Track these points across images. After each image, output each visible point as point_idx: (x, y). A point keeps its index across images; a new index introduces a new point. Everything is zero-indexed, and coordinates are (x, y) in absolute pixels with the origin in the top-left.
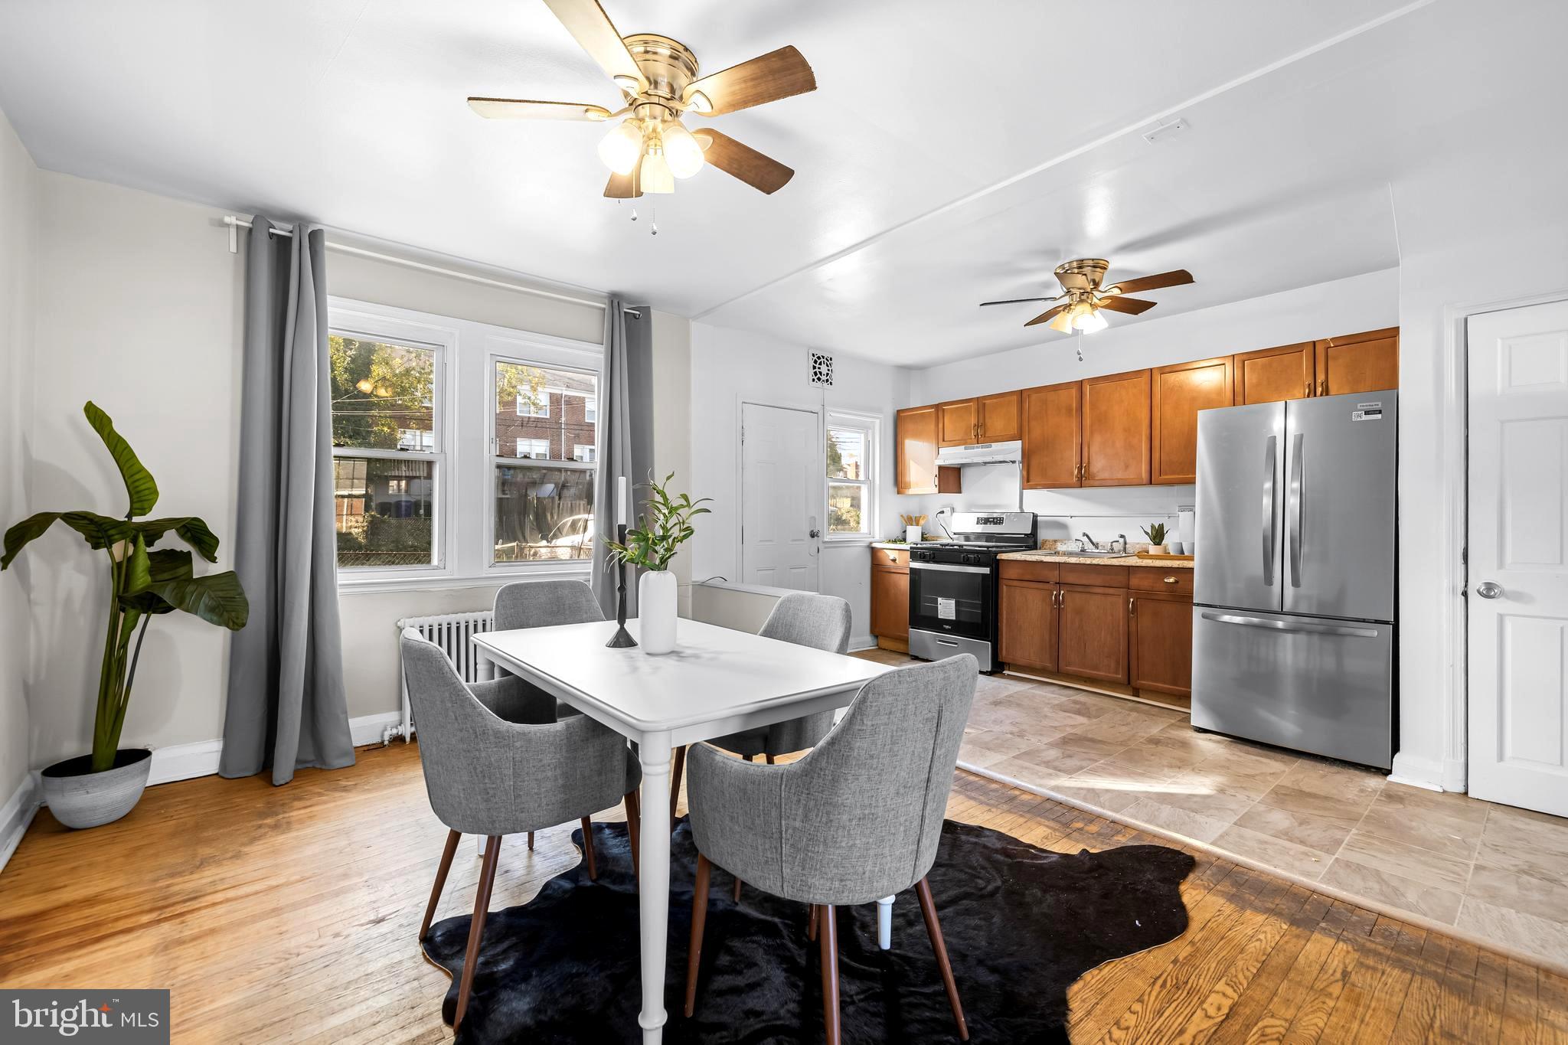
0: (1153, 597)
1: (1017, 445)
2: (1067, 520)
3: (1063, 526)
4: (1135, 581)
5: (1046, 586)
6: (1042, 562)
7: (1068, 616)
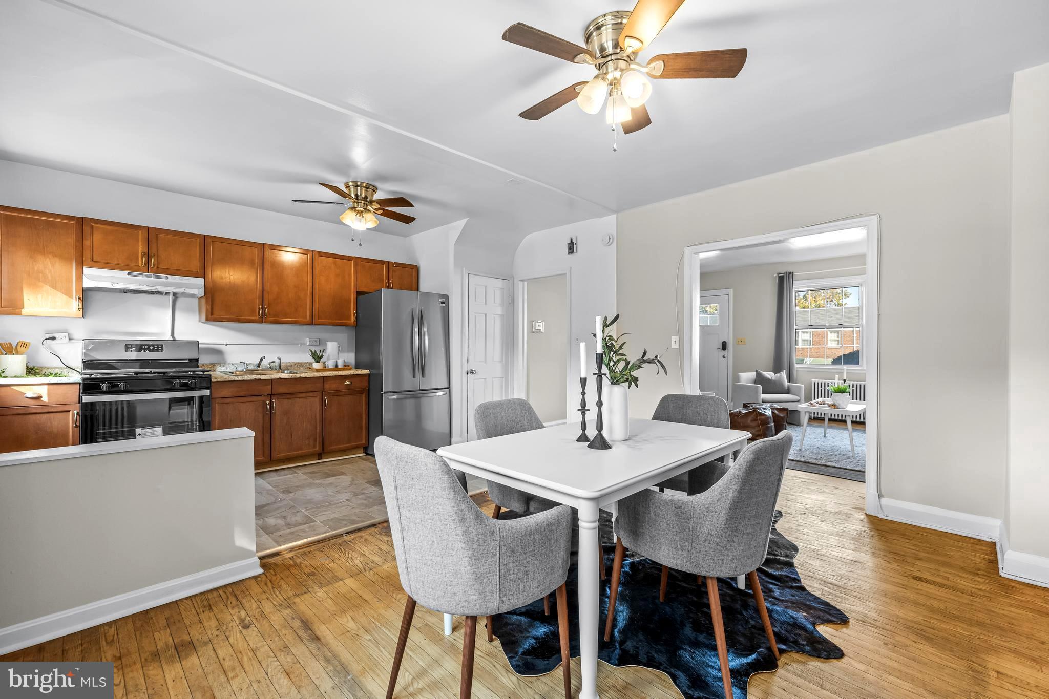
0: (339, 394)
1: (201, 281)
2: (223, 347)
3: (219, 352)
4: (327, 386)
5: (260, 398)
6: (259, 380)
7: (278, 419)
